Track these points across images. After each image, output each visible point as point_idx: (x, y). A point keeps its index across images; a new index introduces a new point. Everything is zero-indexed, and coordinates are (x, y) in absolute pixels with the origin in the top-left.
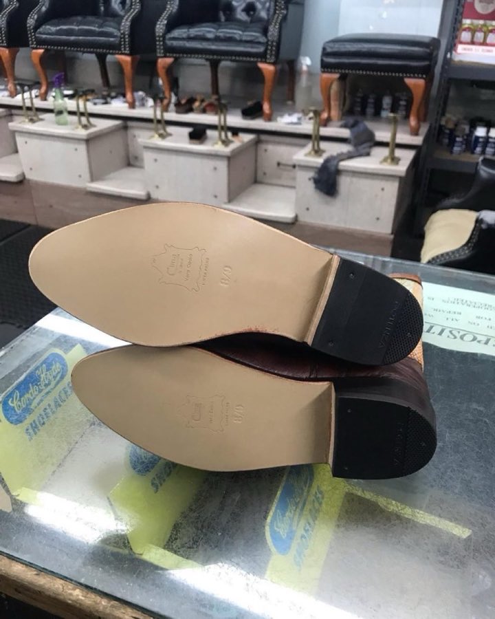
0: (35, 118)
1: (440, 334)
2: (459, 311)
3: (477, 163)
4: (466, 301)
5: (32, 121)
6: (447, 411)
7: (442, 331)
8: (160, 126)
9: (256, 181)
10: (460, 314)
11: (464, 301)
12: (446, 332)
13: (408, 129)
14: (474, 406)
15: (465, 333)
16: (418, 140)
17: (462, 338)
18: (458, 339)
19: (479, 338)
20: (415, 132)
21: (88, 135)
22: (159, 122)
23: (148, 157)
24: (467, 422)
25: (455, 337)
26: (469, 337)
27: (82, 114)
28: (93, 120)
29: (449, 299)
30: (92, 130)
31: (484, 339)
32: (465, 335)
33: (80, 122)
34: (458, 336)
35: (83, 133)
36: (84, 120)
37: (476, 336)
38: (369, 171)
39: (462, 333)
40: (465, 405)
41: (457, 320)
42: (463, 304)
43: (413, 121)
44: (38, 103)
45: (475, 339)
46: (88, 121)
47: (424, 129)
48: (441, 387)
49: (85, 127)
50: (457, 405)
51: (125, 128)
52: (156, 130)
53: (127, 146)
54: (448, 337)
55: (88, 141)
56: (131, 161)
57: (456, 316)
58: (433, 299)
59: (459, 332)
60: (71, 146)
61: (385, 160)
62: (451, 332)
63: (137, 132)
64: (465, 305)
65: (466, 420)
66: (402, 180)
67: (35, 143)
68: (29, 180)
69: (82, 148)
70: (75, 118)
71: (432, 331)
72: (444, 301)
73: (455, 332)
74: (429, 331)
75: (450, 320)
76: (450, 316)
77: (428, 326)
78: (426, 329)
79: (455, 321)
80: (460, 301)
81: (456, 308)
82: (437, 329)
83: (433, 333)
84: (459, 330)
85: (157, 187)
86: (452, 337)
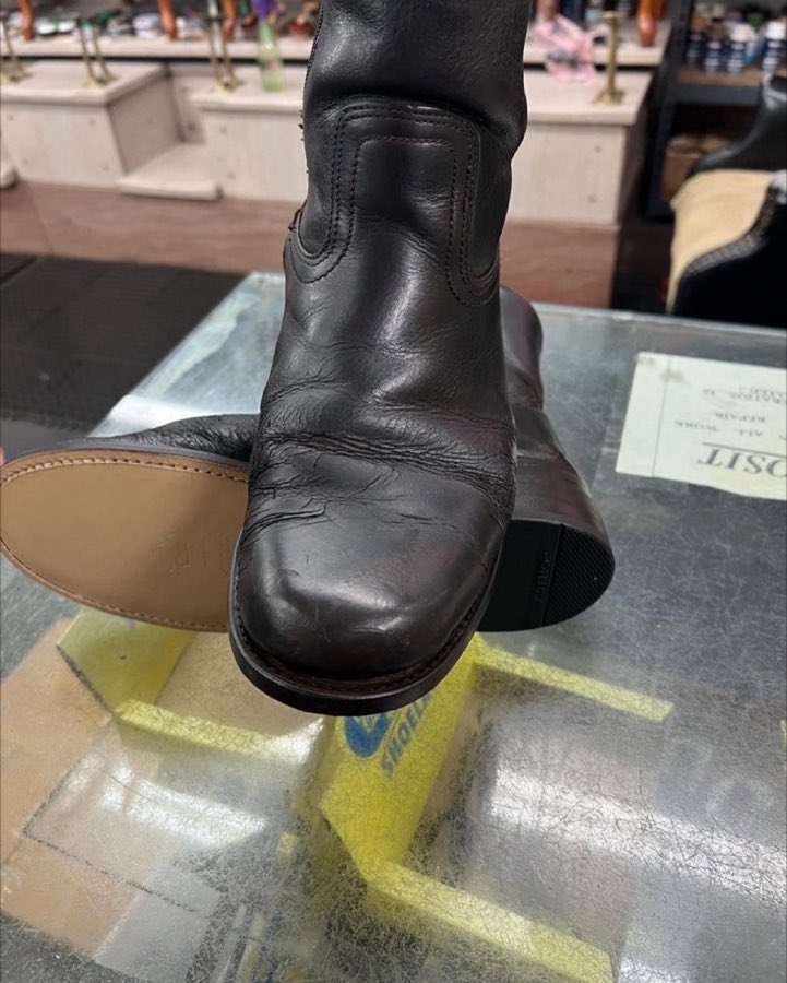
0: (18, 74)
1: (732, 465)
2: (761, 416)
3: (761, 87)
4: (772, 393)
5: (14, 79)
7: (735, 459)
8: (223, 69)
10: (763, 420)
11: (769, 393)
12: (742, 462)
13: (636, 36)
15: (776, 458)
16: (654, 55)
17: (770, 469)
18: (764, 473)
20: (648, 42)
21: (110, 94)
22: (220, 60)
23: (210, 125)
25: (759, 470)
26: (781, 469)
27: (93, 58)
28: (113, 68)
29: (741, 388)
30: (113, 86)
32: (774, 463)
33: (91, 73)
34: (764, 465)
35: (98, 93)
36: (97, 68)
38: (575, 120)
39: (770, 459)
41: (758, 434)
42: (766, 400)
43: (644, 22)
44: (21, 46)
46: (106, 71)
47: (663, 35)
48: (742, 582)
49: (102, 81)
51: (168, 76)
52: (218, 76)
53: (174, 109)
54: (746, 470)
55: (111, 105)
56: (184, 132)
57: (757, 426)
58: (713, 393)
59: (764, 459)
60: (82, 118)
61: (600, 97)
62: (750, 460)
63: (188, 82)
64: (771, 403)
66: (630, 130)
67: (24, 117)
68: (25, 183)
69: (102, 119)
70: (81, 67)
71: (716, 461)
72: (733, 395)
73: (757, 460)
74: (710, 462)
75: (746, 435)
76: (746, 426)
77: (708, 451)
78: (705, 458)
79: (755, 436)
80: (760, 394)
81: (754, 408)
82: (725, 457)
83: (719, 465)
84: (764, 455)
85: (232, 176)
86: (753, 469)
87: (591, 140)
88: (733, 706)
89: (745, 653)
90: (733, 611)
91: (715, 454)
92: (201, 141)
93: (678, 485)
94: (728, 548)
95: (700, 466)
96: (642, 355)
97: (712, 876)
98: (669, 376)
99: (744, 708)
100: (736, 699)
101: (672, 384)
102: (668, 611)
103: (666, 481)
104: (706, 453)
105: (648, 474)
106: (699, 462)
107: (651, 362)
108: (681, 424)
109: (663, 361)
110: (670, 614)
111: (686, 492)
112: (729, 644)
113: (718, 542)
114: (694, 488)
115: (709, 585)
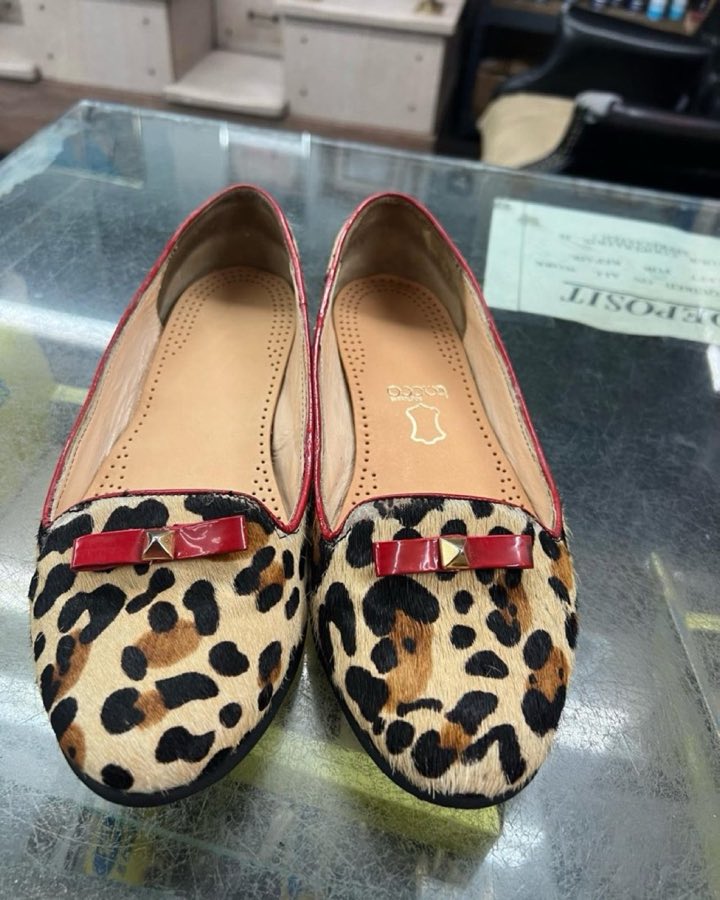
1: (594, 301)
2: (616, 259)
4: (624, 240)
6: (635, 455)
7: (596, 297)
9: (215, 45)
10: (618, 263)
11: (620, 240)
12: (602, 300)
14: (680, 439)
15: (634, 298)
17: (629, 306)
18: (624, 312)
19: (659, 306)
24: (673, 474)
25: (618, 308)
26: (641, 307)
29: (594, 235)
31: (666, 308)
32: (633, 302)
34: (623, 304)
37: (653, 303)
39: (628, 299)
40: (663, 439)
41: (615, 276)
42: (619, 246)
45: (650, 309)
48: (616, 408)
50: (648, 439)
54: (607, 307)
57: (612, 268)
58: (568, 238)
59: (622, 298)
61: (421, 7)
62: (610, 299)
64: (624, 248)
65: (670, 468)
66: (449, 41)
71: (578, 299)
72: (587, 241)
73: (616, 298)
74: (573, 298)
75: (604, 277)
76: (603, 268)
77: (570, 290)
78: (568, 295)
79: (611, 277)
80: (612, 240)
81: (608, 252)
82: (585, 294)
83: (581, 302)
84: (623, 295)
85: (51, 57)
86: (612, 307)
87: (413, 48)
88: (619, 523)
89: (626, 473)
90: (610, 435)
91: (576, 292)
92: (18, 21)
93: (544, 319)
94: (599, 376)
95: (563, 303)
96: (498, 201)
97: (618, 690)
98: (525, 220)
99: (631, 525)
100: (623, 517)
101: (529, 228)
102: (546, 435)
103: (532, 316)
104: (568, 291)
105: (513, 307)
106: (562, 299)
107: (507, 207)
108: (540, 264)
109: (518, 207)
110: (549, 438)
111: (553, 325)
112: (610, 465)
113: (589, 371)
114: (560, 322)
115: (585, 411)
